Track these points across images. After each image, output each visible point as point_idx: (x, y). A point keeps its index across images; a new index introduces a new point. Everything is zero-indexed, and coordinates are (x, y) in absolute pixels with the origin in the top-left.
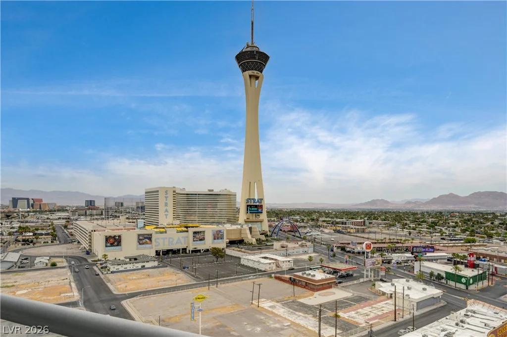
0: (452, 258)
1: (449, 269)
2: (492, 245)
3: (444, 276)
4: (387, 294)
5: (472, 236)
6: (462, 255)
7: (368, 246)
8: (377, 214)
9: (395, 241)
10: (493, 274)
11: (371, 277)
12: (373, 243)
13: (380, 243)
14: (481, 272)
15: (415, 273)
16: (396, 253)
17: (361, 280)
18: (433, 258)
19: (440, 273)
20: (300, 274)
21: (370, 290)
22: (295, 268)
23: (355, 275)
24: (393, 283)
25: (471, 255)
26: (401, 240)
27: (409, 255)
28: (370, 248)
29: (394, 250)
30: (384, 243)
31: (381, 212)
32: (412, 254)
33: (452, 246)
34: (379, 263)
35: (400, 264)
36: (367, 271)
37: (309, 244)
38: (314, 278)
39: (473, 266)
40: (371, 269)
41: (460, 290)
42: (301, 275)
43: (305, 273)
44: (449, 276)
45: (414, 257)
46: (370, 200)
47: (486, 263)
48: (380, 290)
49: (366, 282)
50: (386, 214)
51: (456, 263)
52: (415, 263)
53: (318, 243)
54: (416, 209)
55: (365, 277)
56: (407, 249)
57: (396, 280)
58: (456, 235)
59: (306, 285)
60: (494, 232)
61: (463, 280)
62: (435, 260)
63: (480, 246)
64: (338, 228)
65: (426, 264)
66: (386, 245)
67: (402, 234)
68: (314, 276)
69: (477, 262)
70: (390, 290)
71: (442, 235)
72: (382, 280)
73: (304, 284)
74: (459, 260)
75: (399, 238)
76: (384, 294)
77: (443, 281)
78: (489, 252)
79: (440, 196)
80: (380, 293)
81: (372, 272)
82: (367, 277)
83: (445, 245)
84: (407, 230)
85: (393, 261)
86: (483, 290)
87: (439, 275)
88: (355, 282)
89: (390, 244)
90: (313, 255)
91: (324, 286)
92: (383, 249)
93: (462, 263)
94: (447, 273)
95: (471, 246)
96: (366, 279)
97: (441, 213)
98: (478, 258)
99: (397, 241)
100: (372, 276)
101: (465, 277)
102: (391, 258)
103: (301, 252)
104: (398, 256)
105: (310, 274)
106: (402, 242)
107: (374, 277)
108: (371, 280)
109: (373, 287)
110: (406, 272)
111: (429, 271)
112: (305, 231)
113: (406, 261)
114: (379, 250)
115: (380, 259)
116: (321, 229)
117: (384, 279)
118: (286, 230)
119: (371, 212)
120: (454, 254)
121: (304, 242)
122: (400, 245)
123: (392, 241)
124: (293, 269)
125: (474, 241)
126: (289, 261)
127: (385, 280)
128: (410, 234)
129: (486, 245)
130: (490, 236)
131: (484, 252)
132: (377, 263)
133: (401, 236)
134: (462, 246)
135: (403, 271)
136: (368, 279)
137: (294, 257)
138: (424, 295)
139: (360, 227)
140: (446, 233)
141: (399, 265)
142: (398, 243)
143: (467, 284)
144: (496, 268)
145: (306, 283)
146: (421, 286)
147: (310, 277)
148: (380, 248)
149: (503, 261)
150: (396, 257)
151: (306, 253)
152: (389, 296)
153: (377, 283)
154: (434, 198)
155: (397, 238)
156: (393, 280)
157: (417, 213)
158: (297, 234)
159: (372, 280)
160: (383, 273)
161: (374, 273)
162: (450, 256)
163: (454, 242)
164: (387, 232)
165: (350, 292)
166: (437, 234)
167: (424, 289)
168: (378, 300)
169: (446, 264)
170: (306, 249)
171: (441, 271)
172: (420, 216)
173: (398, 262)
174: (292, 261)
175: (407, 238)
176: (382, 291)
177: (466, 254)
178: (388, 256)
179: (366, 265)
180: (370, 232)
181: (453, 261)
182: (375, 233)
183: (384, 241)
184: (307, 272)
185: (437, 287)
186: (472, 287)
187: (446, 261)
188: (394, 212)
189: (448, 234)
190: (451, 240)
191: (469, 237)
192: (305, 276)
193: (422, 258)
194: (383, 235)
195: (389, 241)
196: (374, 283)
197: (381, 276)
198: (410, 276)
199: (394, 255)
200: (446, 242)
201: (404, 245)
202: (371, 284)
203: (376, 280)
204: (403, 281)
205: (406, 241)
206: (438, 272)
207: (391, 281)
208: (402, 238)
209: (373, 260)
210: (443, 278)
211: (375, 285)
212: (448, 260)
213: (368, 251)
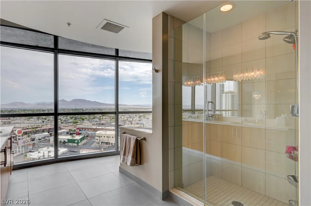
0: (68, 132)
1: (69, 137)
2: (84, 123)
3: (67, 142)
4: (36, 158)
6: (73, 129)
7: (20, 132)
8: (18, 111)
9: (35, 127)
10: (87, 136)
11: (22, 151)
12: (23, 129)
13: (25, 129)
14: (83, 136)
15: (51, 143)
16: (37, 134)
21: (24, 159)
24: (39, 151)
25: (77, 129)
26: (39, 126)
27: (46, 134)
28: (21, 133)
29: (36, 132)
30: (28, 129)
31: (21, 110)
32: (48, 132)
33: (68, 126)
34: (28, 141)
35: (41, 140)
36: (19, 148)
39: (79, 134)
40: (22, 146)
41: (75, 147)
44: (70, 141)
45: (50, 134)
47: (83, 132)
48: (30, 158)
49: (19, 155)
51: (71, 134)
52: (51, 137)
54: (44, 107)
55: (18, 152)
56: (43, 131)
57: (41, 149)
58: (68, 120)
60: (84, 117)
61: (76, 141)
63: (80, 124)
66: (29, 130)
67: (38, 122)
69: (80, 132)
70: (38, 156)
71: (61, 121)
72: (30, 152)
74: (72, 132)
75: (38, 125)
77: (66, 144)
78: (84, 127)
80: (31, 159)
81: (24, 148)
82: (19, 152)
83: (64, 126)
84: (41, 120)
85: (36, 139)
86: (84, 144)
87: (64, 141)
89: (32, 129)
92: (28, 133)
93: (74, 134)
94: (68, 140)
95: (76, 125)
96: (18, 154)
98: (80, 130)
99: (36, 127)
101: (77, 140)
102: (34, 137)
104: (39, 136)
106: (40, 127)
107: (25, 151)
108: (22, 154)
109: (26, 157)
110: (45, 144)
113: (44, 138)
114: (26, 133)
115: (29, 139)
119: (13, 110)
120: (70, 130)
122: (39, 129)
123: (33, 127)
125: (77, 122)
127: (33, 151)
128: (43, 122)
129: (82, 124)
130: (83, 120)
131: (82, 127)
132: (26, 142)
133: (38, 123)
134: (72, 125)
135: (43, 143)
136: (20, 153)
139: (6, 121)
140: (63, 120)
142: (37, 128)
143: (78, 143)
144: (88, 133)
148: (25, 132)
149: (90, 130)
150: (37, 136)
153: (28, 154)
155: (37, 125)
156: (39, 149)
157: (45, 110)
159: (24, 153)
160: (31, 147)
162: (68, 131)
163: (68, 124)
169: (66, 135)
171: (65, 139)
173: (39, 139)
175: (42, 125)
176: (32, 158)
177: (75, 129)
178: (33, 136)
179: (19, 144)
181: (69, 133)
185: (64, 148)
186: (80, 144)
187: (66, 134)
188: (30, 110)
189: (64, 120)
190: (66, 123)
191: (75, 121)
194: (25, 124)
195: (31, 127)
196: (25, 154)
197: (30, 149)
198: (49, 145)
199: (36, 135)
200: (64, 124)
201: (41, 129)
202: (23, 156)
203: (26, 153)
204: (45, 148)
205: (42, 126)
206: (64, 140)
207: (38, 150)
208: (39, 125)
209: (24, 140)
210: (66, 143)
211: (26, 155)
212: (67, 133)
213: (19, 135)
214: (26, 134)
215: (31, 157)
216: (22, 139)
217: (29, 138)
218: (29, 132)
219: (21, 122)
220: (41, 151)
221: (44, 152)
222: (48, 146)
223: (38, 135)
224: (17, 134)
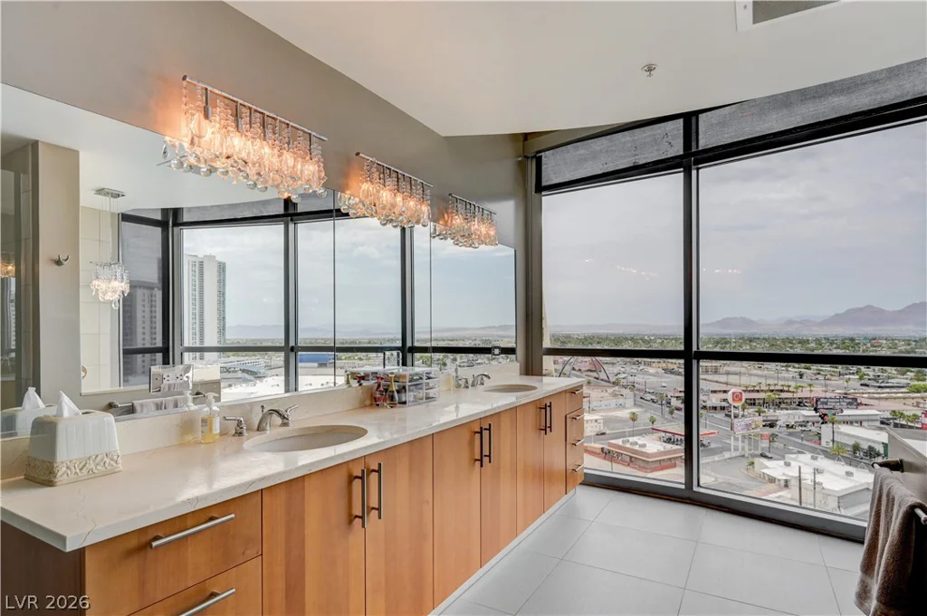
0: (888, 419)
3: (882, 452)
4: (779, 480)
5: (918, 380)
6: (910, 413)
7: (737, 396)
8: (735, 342)
9: (777, 388)
11: (743, 449)
12: (744, 391)
13: (750, 391)
15: (823, 443)
16: (782, 409)
17: (727, 455)
18: (854, 418)
19: (873, 445)
20: (619, 442)
21: (746, 472)
22: (608, 432)
23: (713, 445)
24: (787, 460)
26: (789, 386)
27: (808, 413)
28: (741, 400)
29: (779, 404)
30: (758, 391)
31: (743, 338)
32: (816, 410)
33: (886, 399)
34: (757, 426)
35: (792, 427)
36: (736, 439)
37: (626, 392)
38: (644, 450)
40: (744, 437)
42: (621, 444)
43: (628, 441)
45: (820, 416)
46: (720, 319)
48: (764, 473)
49: (735, 458)
50: (750, 341)
53: (639, 390)
54: (805, 332)
55: (733, 449)
56: (800, 403)
57: (792, 456)
58: (889, 378)
59: (631, 461)
62: (857, 422)
64: (670, 366)
65: (844, 428)
66: (762, 395)
67: (786, 375)
68: (644, 446)
70: (784, 474)
71: (861, 378)
72: (763, 456)
73: (628, 459)
74: (903, 422)
75: (786, 383)
76: (772, 480)
79: (848, 310)
80: (764, 478)
81: (746, 441)
82: (736, 449)
83: (872, 395)
84: (796, 370)
85: (778, 423)
87: (870, 447)
88: (716, 458)
89: (770, 394)
90: (635, 410)
91: (663, 464)
92: (757, 402)
95: (922, 398)
96: (734, 454)
97: (852, 340)
99: (781, 388)
100: (747, 448)
102: (775, 418)
103: (613, 405)
104: (788, 415)
105: (636, 443)
106: (791, 389)
107: (750, 450)
108: (743, 456)
109: (751, 467)
110: (805, 442)
111: (851, 442)
112: (616, 371)
113: (803, 424)
114: (752, 403)
115: (759, 420)
116: (641, 368)
117: (767, 454)
118: (583, 369)
119: (725, 338)
120: (894, 411)
121: (617, 388)
122: (790, 395)
123: (772, 388)
124: (603, 434)
126: (596, 421)
127: (770, 456)
128: (801, 376)
132: (753, 426)
133: (785, 379)
134: (905, 398)
135: (800, 441)
136: (738, 454)
137: (602, 414)
138: (851, 485)
139: (708, 364)
140: (868, 375)
141: (791, 430)
142: (782, 391)
145: (631, 457)
146: (841, 468)
147: (637, 448)
148: (751, 399)
150: (784, 416)
151: (622, 406)
152: (783, 483)
153: (757, 461)
154: (837, 315)
155: (783, 383)
156: (787, 456)
157: (808, 340)
158: (603, 376)
159: (746, 455)
160: (765, 444)
161: (750, 445)
162: (887, 415)
163: (888, 390)
164: (759, 372)
165: (710, 476)
166: (852, 377)
167: (849, 474)
168: (763, 490)
169: (881, 429)
170: (621, 401)
171: (874, 442)
172: (813, 345)
173: (788, 425)
174: (602, 421)
175: (799, 384)
176: (768, 475)
177: (919, 413)
178: (771, 413)
179: (734, 430)
180: (728, 373)
181: (893, 424)
182: (739, 374)
183: (757, 388)
184: (631, 439)
187: (878, 424)
188: (764, 339)
189: (872, 377)
190: (880, 387)
191: (916, 383)
192: (628, 445)
193: (836, 418)
194: (752, 377)
195: (767, 388)
196: (751, 460)
197: (763, 449)
198: (816, 449)
199: (778, 412)
200: (872, 390)
201: (795, 395)
202: (745, 462)
203: (754, 456)
204: (807, 457)
205: (797, 388)
206: (870, 444)
207: (783, 458)
208: (790, 383)
209: (748, 420)
210: (878, 455)
211: (753, 463)
212: (882, 423)
213: (736, 405)
214: (754, 404)
215: (765, 471)
216: (743, 416)
217: (761, 418)
218: (762, 402)
219: (743, 370)
220: (793, 463)
221: (800, 468)
222: (813, 450)
223: (785, 412)
224: (730, 400)
